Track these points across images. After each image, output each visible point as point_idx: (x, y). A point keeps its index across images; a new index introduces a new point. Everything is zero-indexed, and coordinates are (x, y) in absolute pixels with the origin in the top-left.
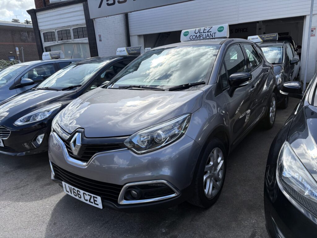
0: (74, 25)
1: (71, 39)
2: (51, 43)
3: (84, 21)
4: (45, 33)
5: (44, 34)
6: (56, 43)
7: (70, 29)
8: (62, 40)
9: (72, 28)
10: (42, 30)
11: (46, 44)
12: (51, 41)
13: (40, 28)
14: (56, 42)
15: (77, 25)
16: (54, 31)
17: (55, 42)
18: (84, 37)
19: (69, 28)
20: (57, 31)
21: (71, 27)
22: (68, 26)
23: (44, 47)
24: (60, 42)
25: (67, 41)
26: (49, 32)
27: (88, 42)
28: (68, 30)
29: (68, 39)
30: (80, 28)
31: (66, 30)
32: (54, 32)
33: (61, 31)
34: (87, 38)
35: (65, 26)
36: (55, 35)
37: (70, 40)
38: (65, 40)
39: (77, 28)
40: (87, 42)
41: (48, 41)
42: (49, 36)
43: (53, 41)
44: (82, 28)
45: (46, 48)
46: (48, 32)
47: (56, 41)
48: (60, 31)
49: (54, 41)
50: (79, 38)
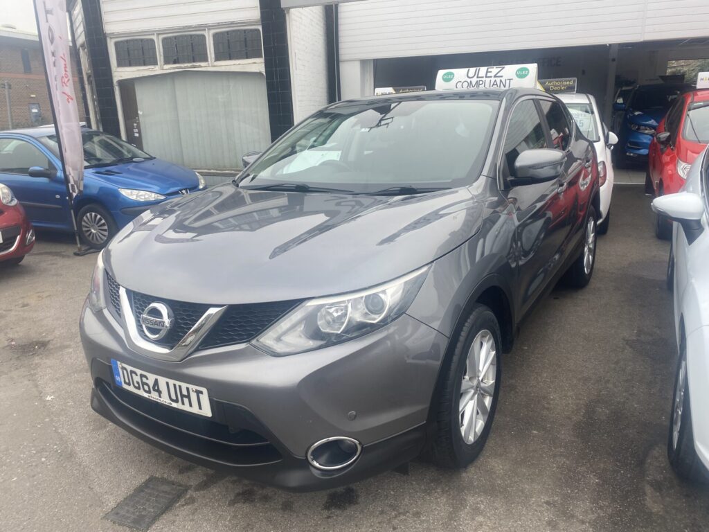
0: (219, 25)
1: (206, 60)
2: (138, 70)
3: (256, 14)
4: (122, 42)
5: (117, 44)
6: (157, 70)
7: (206, 33)
8: (175, 62)
9: (212, 32)
10: (113, 33)
11: (121, 73)
12: (140, 65)
13: (109, 28)
14: (157, 68)
15: (232, 23)
16: (154, 37)
17: (152, 67)
18: (247, 58)
19: (205, 30)
20: (161, 37)
21: (209, 29)
22: (201, 26)
23: (115, 80)
24: (169, 68)
25: (195, 67)
26: (136, 40)
27: (263, 71)
28: (198, 36)
29: (194, 62)
30: (239, 30)
31: (191, 36)
32: (152, 41)
33: (175, 37)
34: (262, 60)
35: (190, 27)
36: (155, 48)
37: (203, 64)
38: (184, 62)
39: (228, 32)
40: (258, 71)
41: (130, 65)
42: (137, 51)
43: (145, 64)
44: (245, 31)
45: (121, 83)
46: (133, 40)
47: (155, 63)
48: (170, 38)
49: (151, 64)
50: (230, 59)
